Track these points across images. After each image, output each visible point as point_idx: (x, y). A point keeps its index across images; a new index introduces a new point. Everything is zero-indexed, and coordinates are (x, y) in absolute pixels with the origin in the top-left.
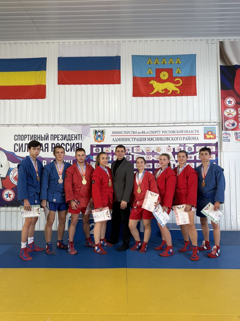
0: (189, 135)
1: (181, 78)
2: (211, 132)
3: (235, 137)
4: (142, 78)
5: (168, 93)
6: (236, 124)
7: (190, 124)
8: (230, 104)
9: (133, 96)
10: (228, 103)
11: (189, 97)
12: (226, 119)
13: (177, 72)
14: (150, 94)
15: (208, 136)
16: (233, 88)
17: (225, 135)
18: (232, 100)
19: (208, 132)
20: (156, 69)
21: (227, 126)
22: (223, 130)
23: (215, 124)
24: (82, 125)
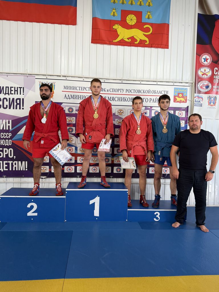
0: (156, 97)
1: (152, 25)
2: (182, 94)
3: (208, 102)
4: (104, 21)
5: (135, 43)
6: (210, 86)
7: (159, 83)
8: (206, 63)
9: (91, 43)
10: (203, 60)
11: (160, 49)
12: (199, 80)
13: (147, 17)
14: (114, 41)
15: (178, 99)
16: (211, 43)
17: (197, 98)
18: (208, 57)
19: (179, 94)
20: (122, 10)
21: (200, 89)
22: (195, 93)
23: (187, 85)
24: (25, 75)
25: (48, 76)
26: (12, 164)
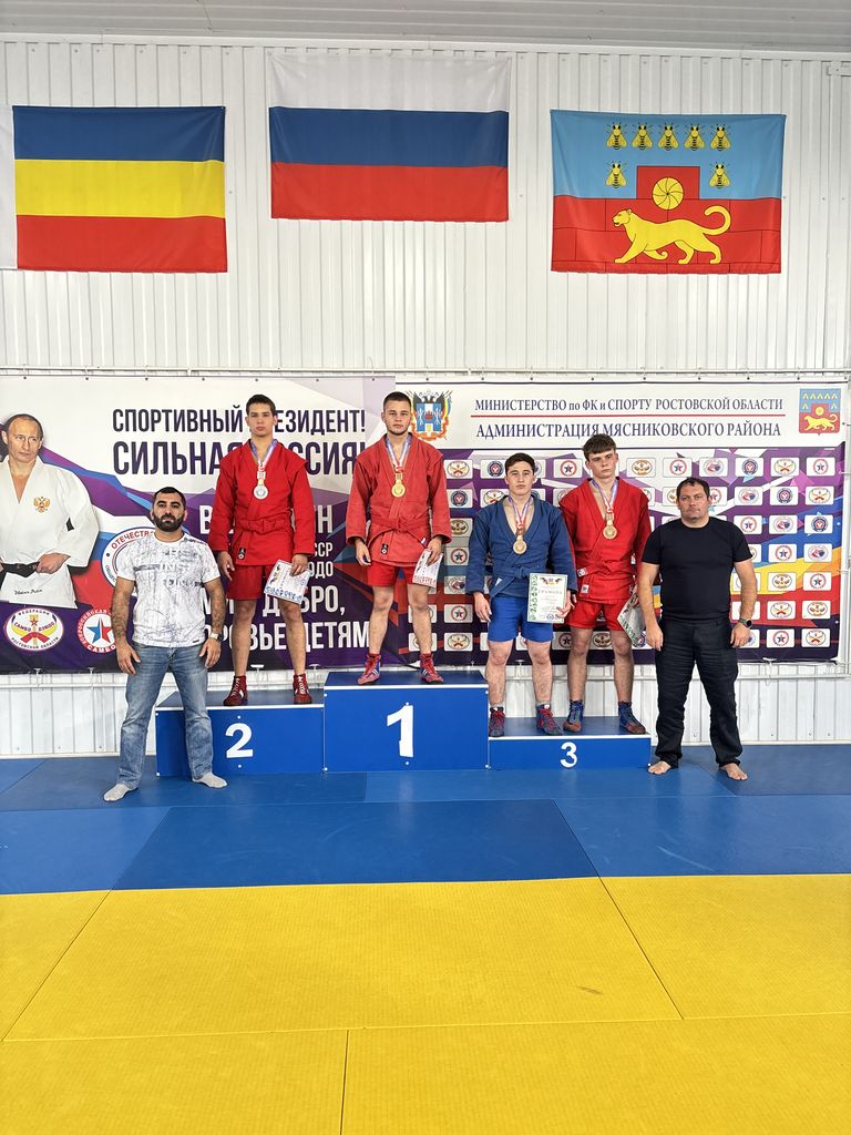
0: (748, 418)
1: (727, 204)
2: (826, 406)
4: (587, 201)
7: (754, 378)
9: (552, 270)
11: (753, 276)
13: (714, 182)
14: (617, 261)
15: (813, 423)
19: (814, 407)
20: (639, 168)
23: (840, 378)
24: (366, 374)
25: (429, 375)
26: (336, 629)
